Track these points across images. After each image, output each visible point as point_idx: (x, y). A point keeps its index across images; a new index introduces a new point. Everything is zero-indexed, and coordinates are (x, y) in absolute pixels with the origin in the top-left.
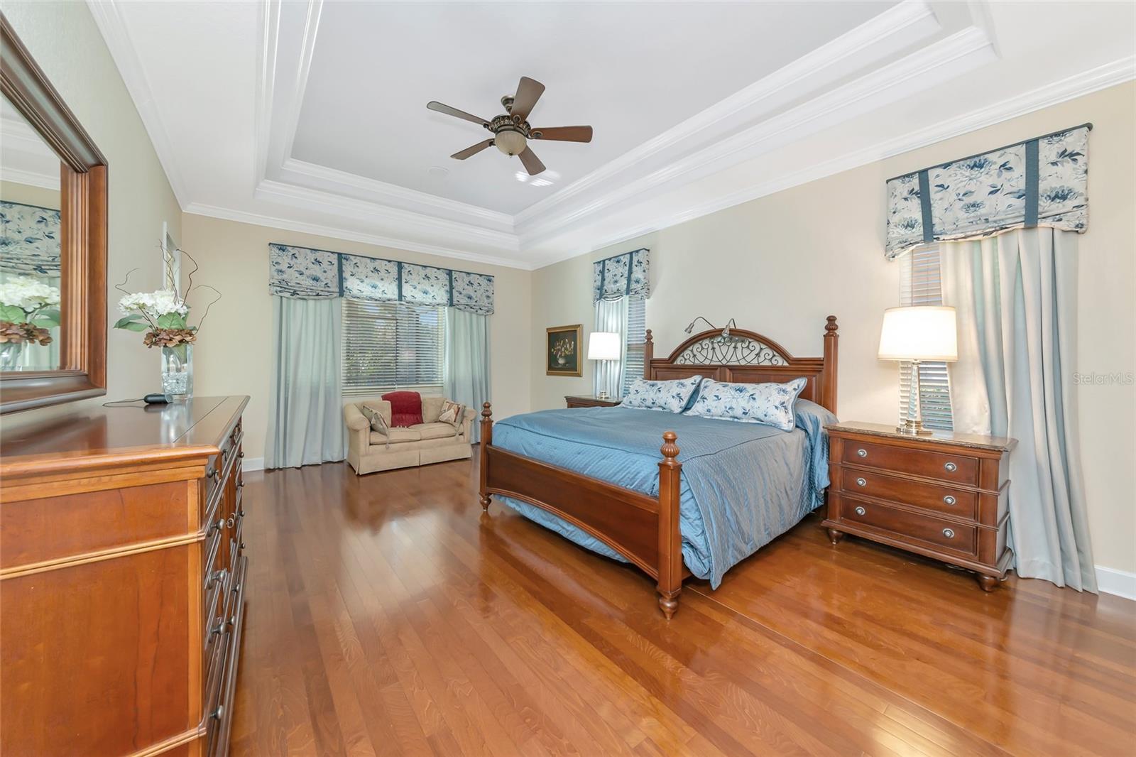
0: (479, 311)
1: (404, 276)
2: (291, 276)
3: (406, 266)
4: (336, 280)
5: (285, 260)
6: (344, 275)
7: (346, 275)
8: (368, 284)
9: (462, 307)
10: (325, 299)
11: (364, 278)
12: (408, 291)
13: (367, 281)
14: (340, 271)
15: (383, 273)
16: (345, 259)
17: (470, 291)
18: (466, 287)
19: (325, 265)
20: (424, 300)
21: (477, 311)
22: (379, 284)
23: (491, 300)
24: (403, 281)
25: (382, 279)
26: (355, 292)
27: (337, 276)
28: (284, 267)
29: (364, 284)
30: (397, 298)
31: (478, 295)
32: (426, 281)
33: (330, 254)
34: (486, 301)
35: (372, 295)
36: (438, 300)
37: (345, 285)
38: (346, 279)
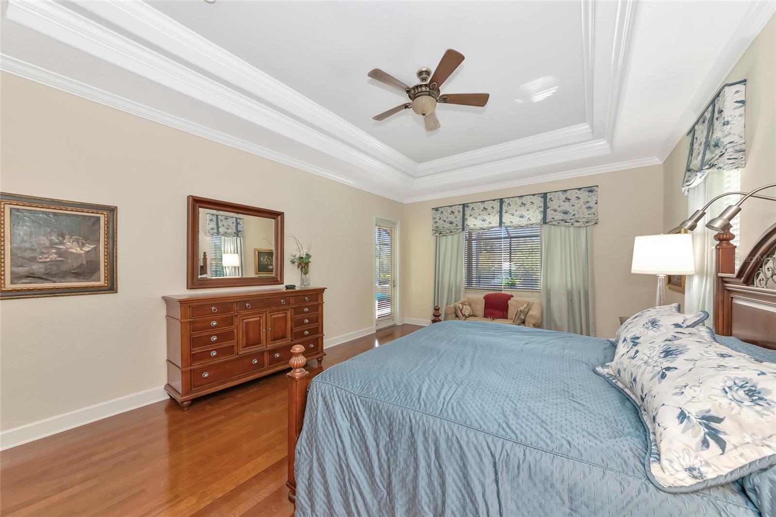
0: (576, 224)
1: (505, 208)
2: (441, 224)
3: (506, 200)
4: (461, 221)
5: (438, 215)
6: (466, 217)
7: (467, 216)
8: (479, 220)
9: (555, 223)
10: (455, 234)
11: (477, 216)
12: (507, 219)
13: (479, 217)
14: (464, 215)
15: (489, 210)
16: (466, 206)
17: (567, 206)
18: (563, 203)
19: (456, 213)
20: (520, 223)
21: (572, 224)
22: (486, 217)
23: (593, 211)
24: (504, 211)
25: (489, 214)
26: (471, 226)
27: (462, 219)
28: (437, 220)
29: (477, 220)
30: (498, 225)
31: (578, 209)
32: (523, 208)
33: (459, 206)
34: (586, 212)
35: (482, 226)
36: (533, 221)
37: (466, 223)
38: (466, 219)
